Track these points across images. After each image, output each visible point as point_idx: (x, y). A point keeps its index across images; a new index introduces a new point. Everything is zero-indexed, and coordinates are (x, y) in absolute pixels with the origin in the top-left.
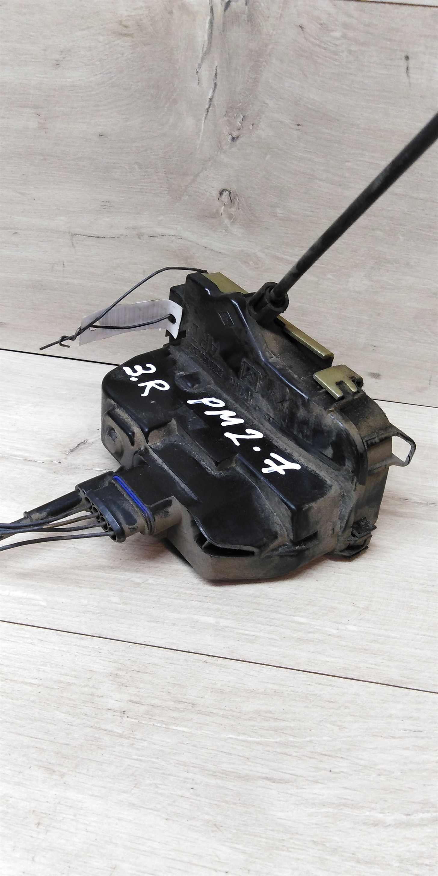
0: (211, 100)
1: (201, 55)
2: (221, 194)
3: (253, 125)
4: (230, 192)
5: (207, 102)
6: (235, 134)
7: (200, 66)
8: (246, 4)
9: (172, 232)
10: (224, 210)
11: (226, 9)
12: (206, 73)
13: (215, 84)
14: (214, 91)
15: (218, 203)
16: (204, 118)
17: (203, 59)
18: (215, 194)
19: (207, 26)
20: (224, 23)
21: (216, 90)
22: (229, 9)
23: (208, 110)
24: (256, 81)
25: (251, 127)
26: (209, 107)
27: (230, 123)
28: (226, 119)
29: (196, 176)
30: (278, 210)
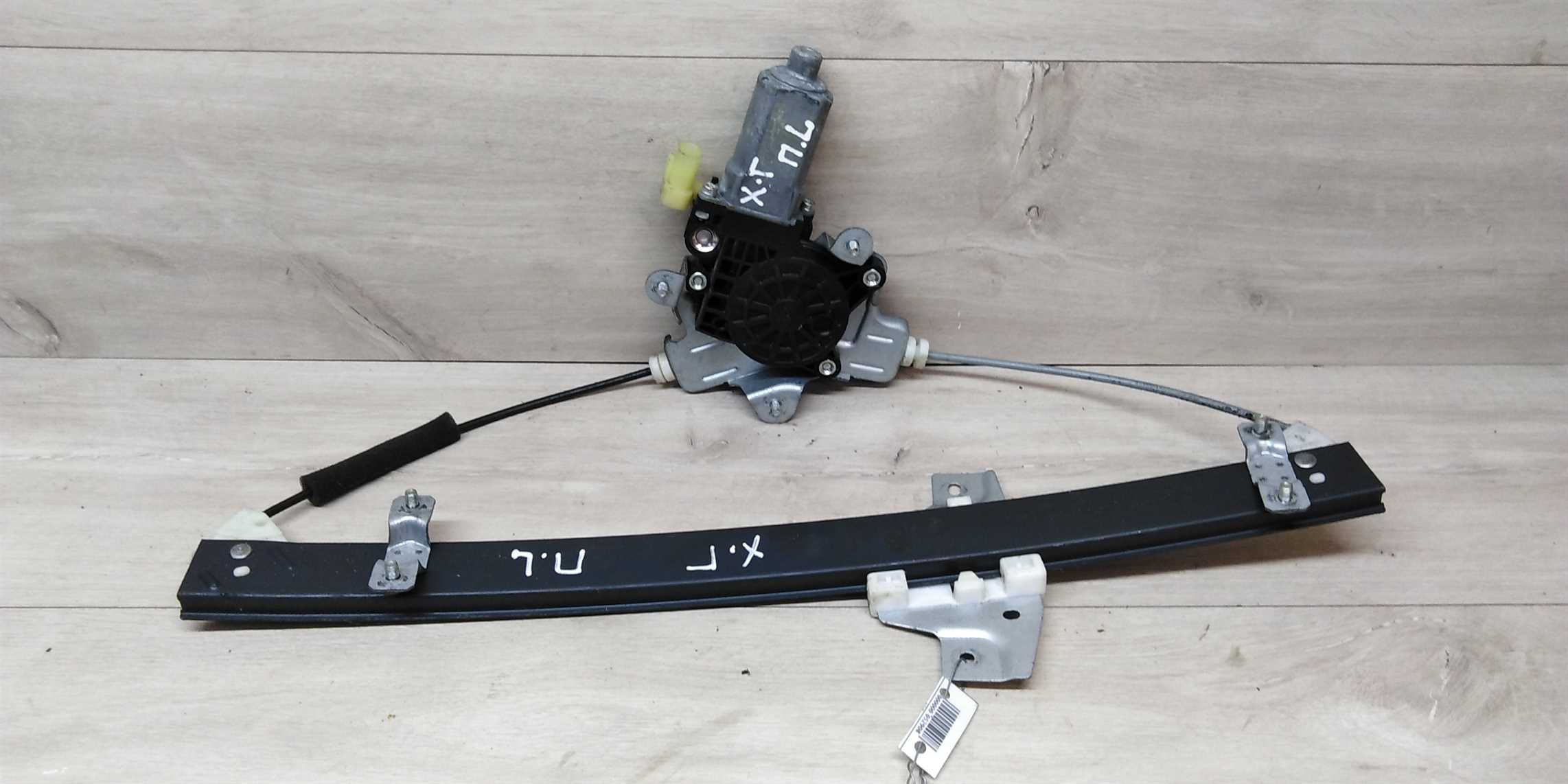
0: (1026, 140)
1: (1020, 108)
2: (1029, 210)
3: (1063, 155)
4: (1038, 208)
5: (1024, 141)
6: (1046, 164)
7: (1019, 116)
8: (1063, 69)
9: (980, 245)
10: (1031, 222)
11: (1046, 74)
12: (1024, 121)
13: (1032, 128)
14: (1030, 132)
15: (1025, 217)
16: (1019, 154)
17: (1022, 110)
18: (1024, 210)
19: (1029, 86)
20: (1043, 84)
21: (1032, 133)
22: (1048, 74)
23: (1023, 147)
24: (1067, 123)
25: (1061, 157)
26: (1025, 144)
27: (1042, 155)
28: (1039, 152)
29: (1007, 198)
30: (1081, 218)
